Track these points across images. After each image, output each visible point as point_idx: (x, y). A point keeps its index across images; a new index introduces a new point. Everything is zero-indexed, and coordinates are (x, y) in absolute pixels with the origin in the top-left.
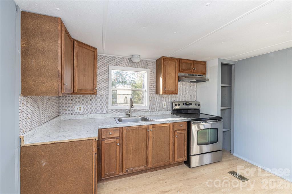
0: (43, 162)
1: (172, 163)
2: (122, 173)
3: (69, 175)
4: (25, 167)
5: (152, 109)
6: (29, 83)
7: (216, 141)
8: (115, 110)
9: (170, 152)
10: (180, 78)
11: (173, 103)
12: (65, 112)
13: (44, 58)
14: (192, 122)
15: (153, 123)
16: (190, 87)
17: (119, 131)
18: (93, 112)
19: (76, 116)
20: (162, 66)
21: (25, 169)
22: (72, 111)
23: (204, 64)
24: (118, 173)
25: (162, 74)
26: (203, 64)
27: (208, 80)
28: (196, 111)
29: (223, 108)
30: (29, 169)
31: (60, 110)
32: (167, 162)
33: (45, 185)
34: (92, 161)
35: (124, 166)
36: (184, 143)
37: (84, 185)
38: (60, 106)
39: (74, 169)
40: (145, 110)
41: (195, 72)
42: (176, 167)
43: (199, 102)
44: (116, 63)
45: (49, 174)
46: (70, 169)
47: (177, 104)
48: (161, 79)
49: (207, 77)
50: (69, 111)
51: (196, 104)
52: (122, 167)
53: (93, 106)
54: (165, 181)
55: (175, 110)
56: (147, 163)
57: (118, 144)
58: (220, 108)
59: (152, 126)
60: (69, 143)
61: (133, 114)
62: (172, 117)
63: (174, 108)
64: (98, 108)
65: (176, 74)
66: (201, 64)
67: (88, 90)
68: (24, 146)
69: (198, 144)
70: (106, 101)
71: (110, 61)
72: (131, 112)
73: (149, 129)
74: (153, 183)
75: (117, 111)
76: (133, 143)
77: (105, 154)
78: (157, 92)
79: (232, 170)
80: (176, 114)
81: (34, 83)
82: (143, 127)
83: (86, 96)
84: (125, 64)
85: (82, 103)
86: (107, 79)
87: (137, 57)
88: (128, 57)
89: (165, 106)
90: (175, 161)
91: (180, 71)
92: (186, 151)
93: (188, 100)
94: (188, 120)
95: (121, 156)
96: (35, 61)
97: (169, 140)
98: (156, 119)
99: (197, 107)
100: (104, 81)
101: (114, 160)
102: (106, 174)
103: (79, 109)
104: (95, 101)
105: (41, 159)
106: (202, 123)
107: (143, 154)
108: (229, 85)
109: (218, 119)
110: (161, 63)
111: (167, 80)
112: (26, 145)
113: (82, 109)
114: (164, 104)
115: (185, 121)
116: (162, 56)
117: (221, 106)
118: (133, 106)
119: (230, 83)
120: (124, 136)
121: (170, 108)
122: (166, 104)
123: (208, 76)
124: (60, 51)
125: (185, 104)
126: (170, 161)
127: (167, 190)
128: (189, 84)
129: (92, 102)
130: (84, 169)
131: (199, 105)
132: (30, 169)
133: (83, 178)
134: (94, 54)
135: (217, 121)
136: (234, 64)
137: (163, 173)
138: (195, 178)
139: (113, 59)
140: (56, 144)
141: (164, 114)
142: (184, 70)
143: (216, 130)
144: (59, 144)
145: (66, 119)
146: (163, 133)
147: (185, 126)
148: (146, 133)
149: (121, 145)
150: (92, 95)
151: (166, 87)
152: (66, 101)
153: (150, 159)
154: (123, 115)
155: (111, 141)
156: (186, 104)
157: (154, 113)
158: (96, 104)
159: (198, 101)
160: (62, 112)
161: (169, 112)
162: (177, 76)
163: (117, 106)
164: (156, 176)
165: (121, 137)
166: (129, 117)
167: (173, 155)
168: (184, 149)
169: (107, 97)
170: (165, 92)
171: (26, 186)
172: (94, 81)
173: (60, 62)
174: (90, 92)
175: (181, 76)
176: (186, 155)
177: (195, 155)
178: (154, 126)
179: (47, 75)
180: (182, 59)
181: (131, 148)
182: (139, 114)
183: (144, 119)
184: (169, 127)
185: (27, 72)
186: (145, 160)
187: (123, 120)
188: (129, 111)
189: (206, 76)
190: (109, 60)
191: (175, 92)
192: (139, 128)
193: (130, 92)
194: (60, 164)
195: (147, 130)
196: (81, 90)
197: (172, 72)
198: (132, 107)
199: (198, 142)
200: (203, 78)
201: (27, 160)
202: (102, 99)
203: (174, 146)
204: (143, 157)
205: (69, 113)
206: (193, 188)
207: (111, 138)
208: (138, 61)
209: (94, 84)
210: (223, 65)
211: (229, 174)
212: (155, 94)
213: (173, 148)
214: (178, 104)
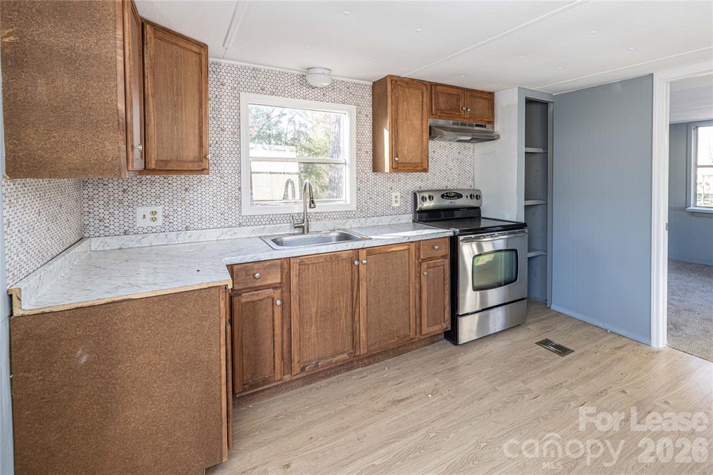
0: (81, 355)
1: (416, 340)
2: (290, 375)
3: (155, 382)
4: (25, 372)
5: (362, 210)
6: (30, 144)
7: (514, 278)
8: (260, 217)
9: (409, 314)
10: (432, 132)
11: (418, 194)
12: (102, 228)
13: (73, 77)
14: (461, 238)
15: (368, 244)
16: (459, 153)
17: (281, 268)
18: (196, 224)
19: (139, 237)
20: (389, 101)
21: (28, 378)
22: (126, 224)
23: (489, 97)
24: (278, 376)
25: (389, 121)
26: (486, 99)
27: (498, 137)
28: (472, 213)
29: (530, 203)
30: (38, 376)
31: (87, 222)
32: (405, 337)
33: (88, 415)
34: (218, 341)
35: (296, 357)
36: (444, 289)
37: (198, 403)
38: (86, 209)
39: (170, 366)
40: (347, 215)
41: (468, 116)
42: (425, 349)
43: (479, 191)
44: (261, 85)
45: (99, 385)
46: (158, 366)
47: (426, 195)
48: (386, 134)
49: (495, 130)
50: (117, 225)
51: (471, 195)
52: (291, 361)
53: (196, 209)
54: (400, 380)
55: (421, 211)
56: (355, 344)
57: (279, 302)
58: (523, 203)
59: (365, 251)
60: (155, 299)
61: (314, 226)
62: (415, 229)
63: (419, 206)
64: (211, 211)
65: (425, 122)
66: (482, 98)
67: (186, 162)
68: (22, 316)
69: (475, 289)
70: (233, 193)
71: (243, 80)
72: (308, 221)
73: (359, 260)
74: (371, 389)
75: (266, 219)
76: (318, 297)
77: (242, 331)
78: (376, 167)
79: (544, 338)
80: (425, 222)
81: (45, 144)
82: (344, 255)
83: (171, 179)
84: (286, 89)
85: (158, 201)
86: (236, 130)
87: (323, 73)
88: (296, 72)
89: (396, 202)
90: (423, 333)
91: (432, 115)
92: (448, 308)
93: (453, 184)
94: (451, 234)
95: (285, 332)
96: (47, 84)
97: (407, 284)
98: (376, 234)
99: (473, 203)
100: (227, 136)
101: (268, 343)
102: (247, 384)
103: (149, 216)
104: (200, 192)
105: (74, 348)
106: (485, 237)
107: (345, 322)
108: (544, 149)
109: (518, 229)
110: (386, 92)
111: (400, 136)
112: (26, 313)
113: (160, 217)
114: (393, 197)
115: (444, 235)
116: (389, 76)
117: (525, 200)
118: (313, 203)
119: (545, 146)
120: (294, 280)
121: (410, 208)
122: (399, 196)
123: (498, 128)
124: (120, 58)
125: (446, 195)
126: (412, 334)
127: (404, 396)
128: (455, 145)
129: (190, 195)
130: (197, 362)
131: (478, 197)
132: (41, 375)
133: (196, 387)
134: (201, 61)
135: (515, 233)
136: (553, 102)
137: (395, 365)
138: (469, 364)
139: (251, 75)
140: (117, 304)
141: (396, 222)
142: (442, 112)
143: (514, 253)
144: (125, 303)
145: (108, 248)
146: (393, 267)
147: (446, 249)
148: (352, 270)
149: (286, 305)
150: (191, 176)
151: (400, 154)
152: (106, 196)
153: (363, 334)
154: (285, 229)
155: (258, 294)
156: (448, 197)
157: (370, 222)
158: (204, 201)
159: (476, 188)
160: (91, 228)
161: (409, 218)
162: (425, 127)
163: (265, 205)
164: (377, 374)
165: (284, 286)
166: (303, 233)
167: (418, 320)
168: (444, 303)
169: (237, 180)
170: (397, 167)
171: (31, 422)
172: (201, 137)
173: (121, 88)
174: (190, 166)
175: (437, 127)
176: (448, 316)
177: (467, 314)
178: (371, 251)
179: (83, 123)
180: (437, 85)
181: (314, 310)
182: (330, 224)
183: (345, 237)
184: (407, 252)
185: (22, 113)
186: (350, 338)
187: (286, 241)
188: (301, 218)
189: (493, 128)
190: (241, 76)
191: (422, 166)
192: (334, 257)
193: (295, 167)
194: (131, 356)
195: (353, 263)
196: (166, 162)
197: (415, 116)
198: (312, 205)
199: (475, 285)
200: (487, 132)
201: (32, 351)
202: (222, 187)
203: (420, 298)
204: (345, 331)
205: (117, 229)
206: (462, 382)
207: (257, 289)
208: (326, 84)
209: (201, 145)
210: (529, 102)
211: (538, 346)
212: (371, 171)
213: (417, 304)
214: (430, 197)
